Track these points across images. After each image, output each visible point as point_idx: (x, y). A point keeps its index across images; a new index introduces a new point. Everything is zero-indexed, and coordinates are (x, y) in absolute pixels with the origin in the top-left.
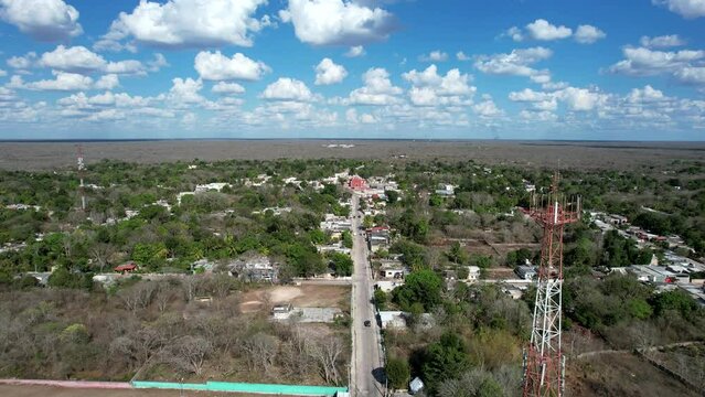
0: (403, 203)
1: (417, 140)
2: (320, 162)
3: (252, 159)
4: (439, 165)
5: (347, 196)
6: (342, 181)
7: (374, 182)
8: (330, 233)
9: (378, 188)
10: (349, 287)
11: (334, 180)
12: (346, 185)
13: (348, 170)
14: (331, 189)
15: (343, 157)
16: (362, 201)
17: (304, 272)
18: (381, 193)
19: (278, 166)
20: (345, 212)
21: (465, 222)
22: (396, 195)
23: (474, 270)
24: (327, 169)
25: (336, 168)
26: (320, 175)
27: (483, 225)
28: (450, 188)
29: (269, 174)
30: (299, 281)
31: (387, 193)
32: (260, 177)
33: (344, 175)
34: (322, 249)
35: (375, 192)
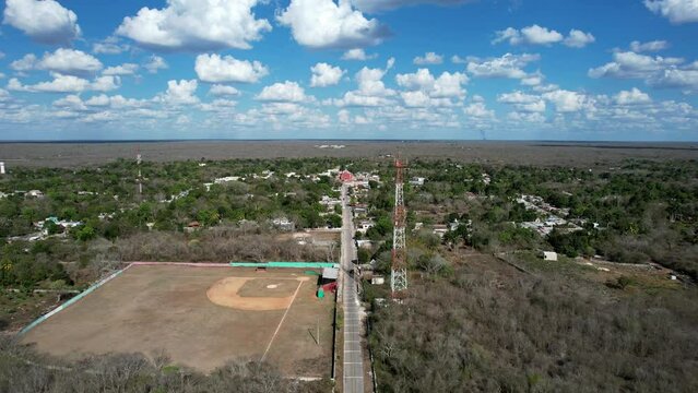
0: (380, 189)
1: (405, 141)
2: (314, 161)
3: (253, 158)
4: (419, 163)
5: (338, 185)
6: (334, 175)
7: (360, 176)
8: (327, 206)
9: (363, 180)
10: (339, 233)
11: (328, 174)
12: (337, 178)
13: (339, 167)
14: (325, 179)
15: (335, 156)
16: (350, 189)
17: (312, 225)
18: (366, 184)
19: (278, 164)
20: (336, 196)
21: (424, 200)
22: (376, 184)
23: (419, 224)
24: (321, 166)
25: (329, 165)
26: (316, 171)
27: (436, 202)
28: (421, 180)
29: (272, 170)
30: (308, 230)
31: (371, 183)
32: (264, 172)
33: (336, 170)
34: (322, 214)
35: (361, 183)
